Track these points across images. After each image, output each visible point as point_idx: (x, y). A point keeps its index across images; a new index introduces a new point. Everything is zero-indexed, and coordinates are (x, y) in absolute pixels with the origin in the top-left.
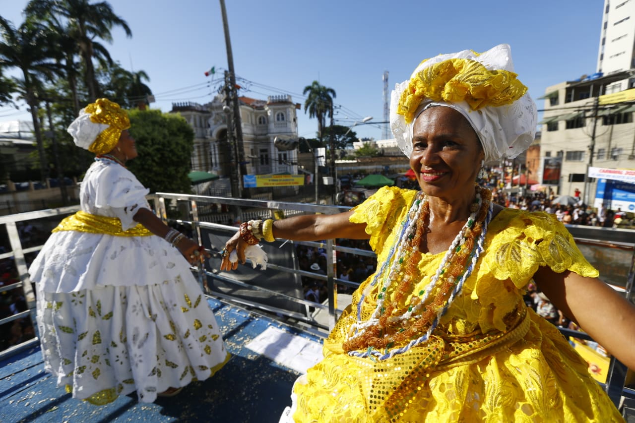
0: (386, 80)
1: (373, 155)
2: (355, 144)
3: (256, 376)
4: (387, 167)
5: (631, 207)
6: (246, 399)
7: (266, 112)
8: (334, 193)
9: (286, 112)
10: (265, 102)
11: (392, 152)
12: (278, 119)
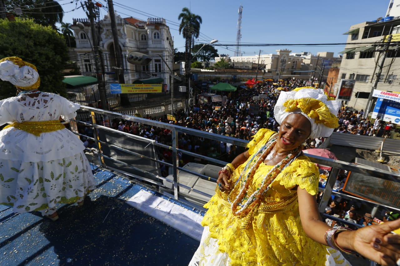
0: (241, 13)
1: (227, 67)
2: (216, 58)
3: (131, 221)
4: (235, 76)
5: (397, 120)
6: (123, 235)
7: (146, 31)
8: (187, 98)
9: (160, 32)
10: (145, 23)
11: (239, 66)
12: (155, 37)
